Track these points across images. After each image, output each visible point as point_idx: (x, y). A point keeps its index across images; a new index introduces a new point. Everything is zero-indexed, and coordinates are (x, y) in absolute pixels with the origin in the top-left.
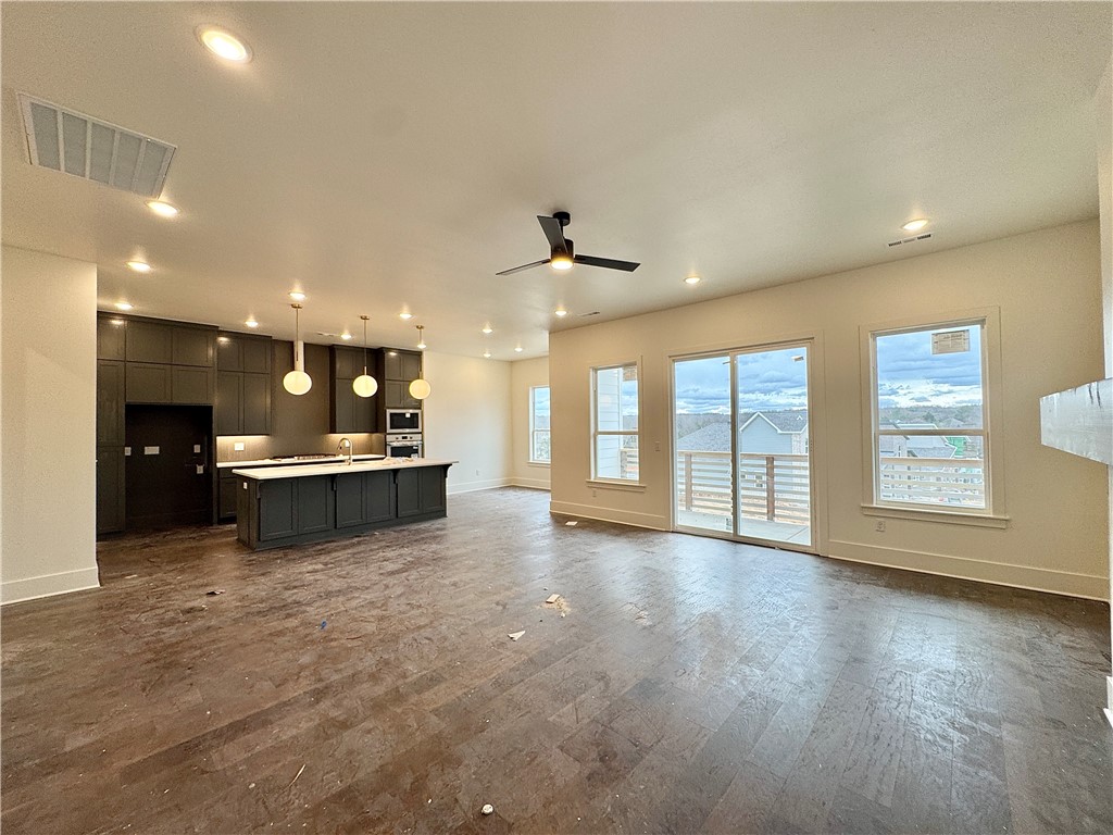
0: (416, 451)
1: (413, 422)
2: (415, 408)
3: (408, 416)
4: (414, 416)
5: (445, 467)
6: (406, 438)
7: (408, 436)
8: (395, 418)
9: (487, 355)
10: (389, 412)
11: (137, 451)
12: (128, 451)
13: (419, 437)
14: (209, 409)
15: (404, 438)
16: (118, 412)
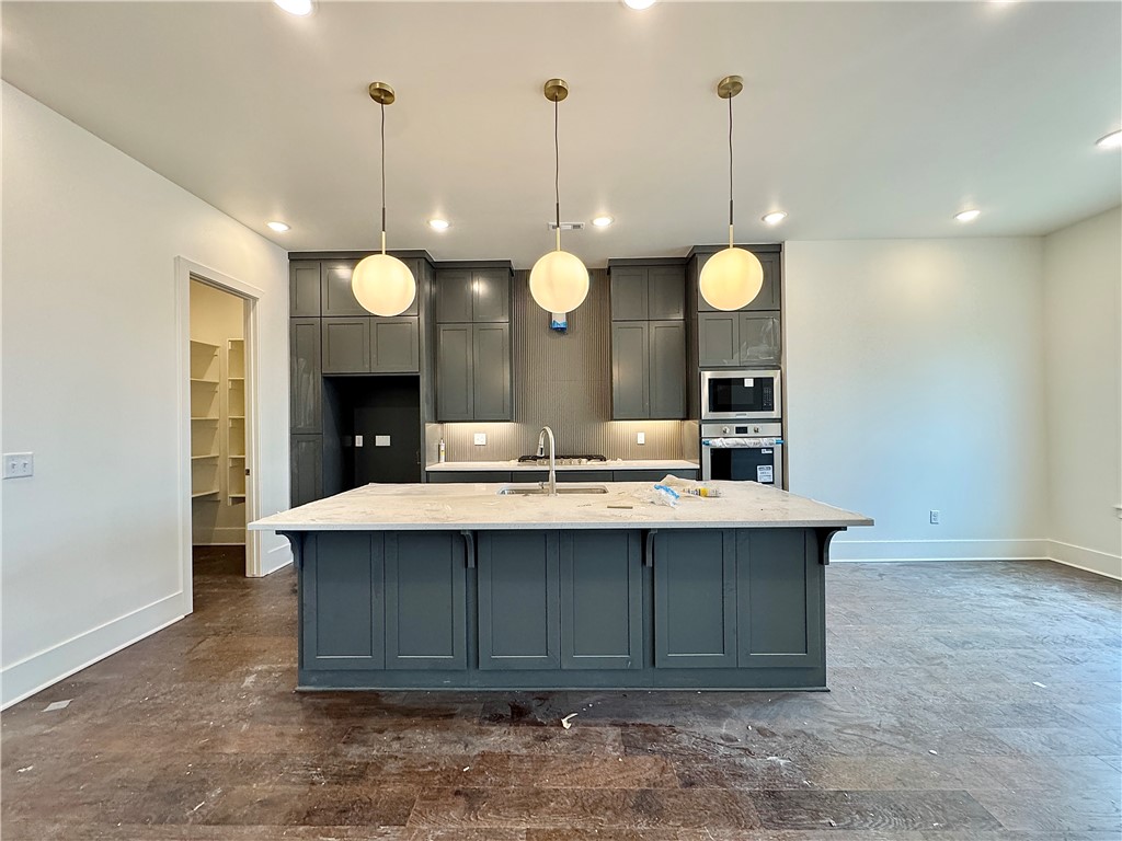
0: (769, 460)
1: (761, 397)
2: (767, 367)
3: (749, 383)
4: (763, 385)
5: (821, 536)
6: (744, 430)
7: (751, 427)
8: (720, 388)
9: (968, 216)
10: (707, 375)
11: (369, 441)
12: (359, 441)
13: (775, 428)
14: (416, 379)
15: (739, 430)
16: (314, 390)
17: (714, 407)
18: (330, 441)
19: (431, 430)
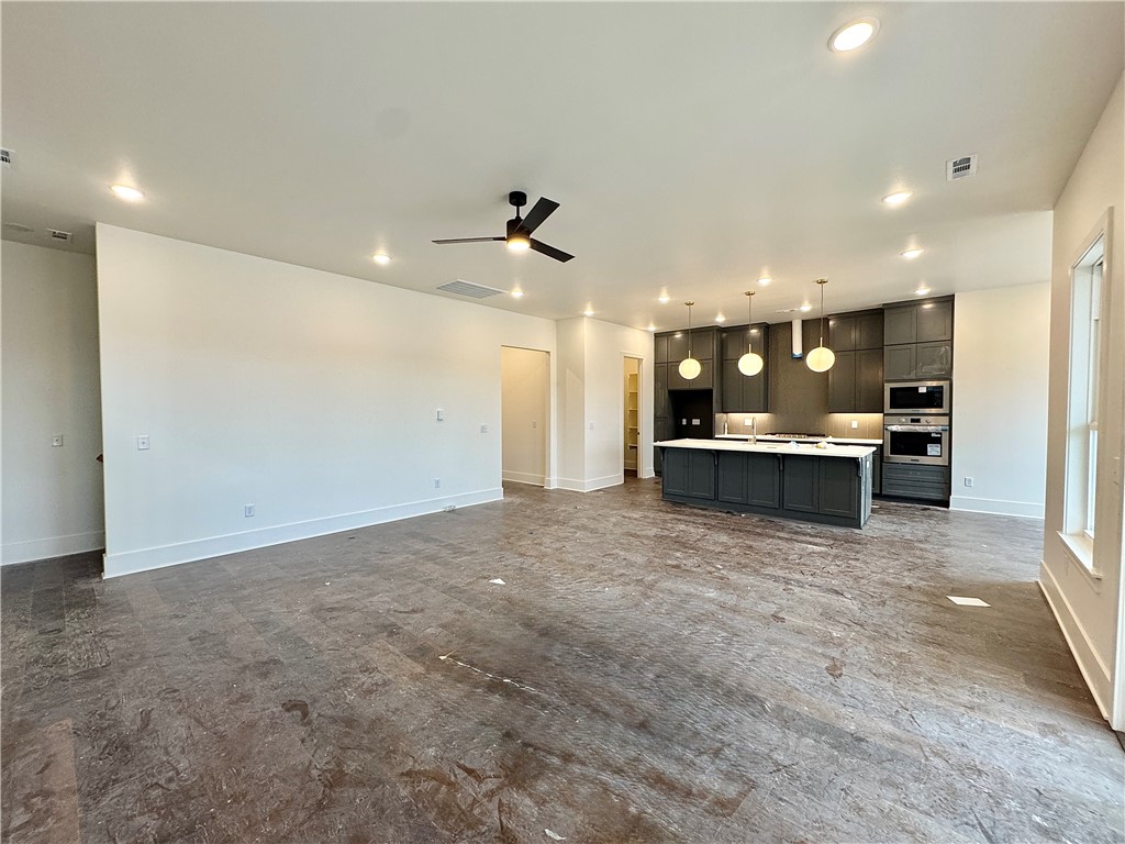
2: (938, 380)
3: (923, 390)
4: (935, 390)
6: (918, 421)
7: (923, 419)
8: (900, 393)
10: (889, 386)
11: (689, 422)
12: (684, 422)
13: (945, 420)
14: (711, 391)
15: (913, 421)
16: (664, 395)
17: (893, 406)
18: (670, 422)
19: (718, 416)
